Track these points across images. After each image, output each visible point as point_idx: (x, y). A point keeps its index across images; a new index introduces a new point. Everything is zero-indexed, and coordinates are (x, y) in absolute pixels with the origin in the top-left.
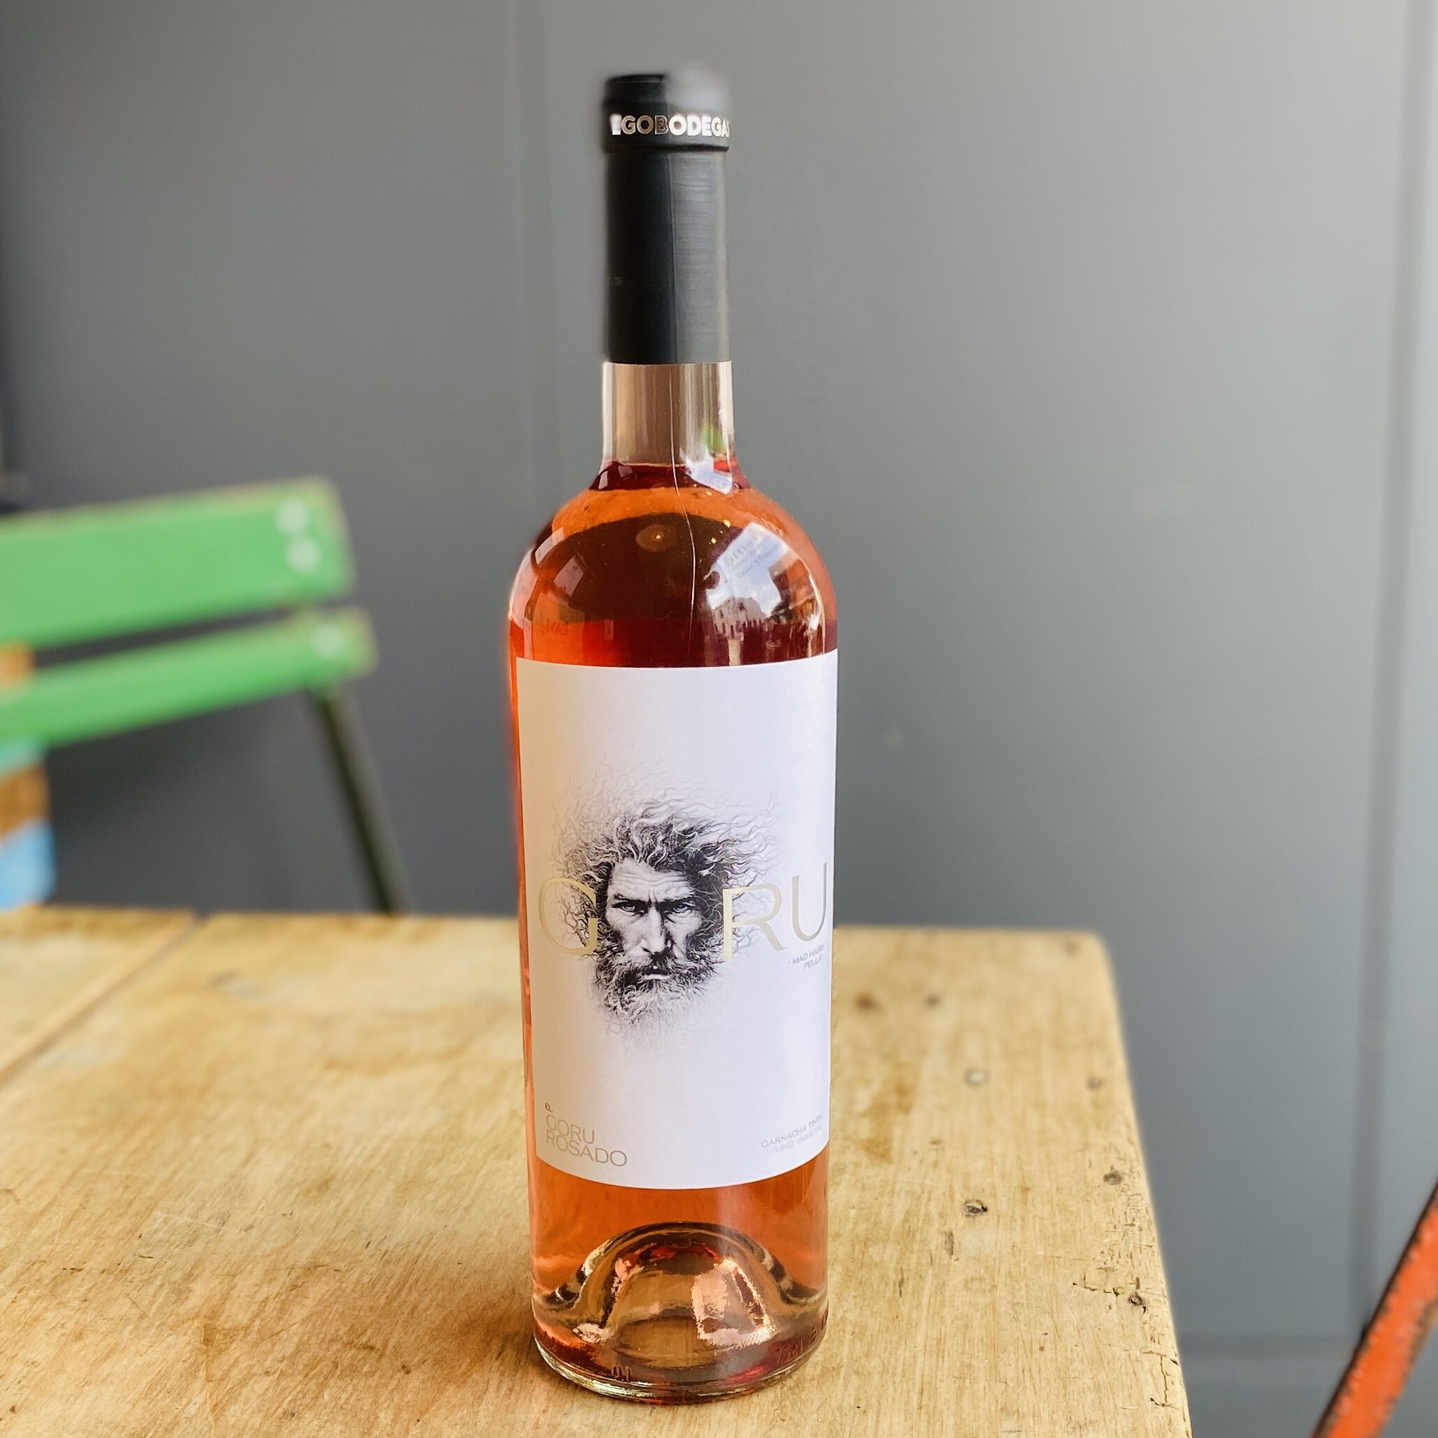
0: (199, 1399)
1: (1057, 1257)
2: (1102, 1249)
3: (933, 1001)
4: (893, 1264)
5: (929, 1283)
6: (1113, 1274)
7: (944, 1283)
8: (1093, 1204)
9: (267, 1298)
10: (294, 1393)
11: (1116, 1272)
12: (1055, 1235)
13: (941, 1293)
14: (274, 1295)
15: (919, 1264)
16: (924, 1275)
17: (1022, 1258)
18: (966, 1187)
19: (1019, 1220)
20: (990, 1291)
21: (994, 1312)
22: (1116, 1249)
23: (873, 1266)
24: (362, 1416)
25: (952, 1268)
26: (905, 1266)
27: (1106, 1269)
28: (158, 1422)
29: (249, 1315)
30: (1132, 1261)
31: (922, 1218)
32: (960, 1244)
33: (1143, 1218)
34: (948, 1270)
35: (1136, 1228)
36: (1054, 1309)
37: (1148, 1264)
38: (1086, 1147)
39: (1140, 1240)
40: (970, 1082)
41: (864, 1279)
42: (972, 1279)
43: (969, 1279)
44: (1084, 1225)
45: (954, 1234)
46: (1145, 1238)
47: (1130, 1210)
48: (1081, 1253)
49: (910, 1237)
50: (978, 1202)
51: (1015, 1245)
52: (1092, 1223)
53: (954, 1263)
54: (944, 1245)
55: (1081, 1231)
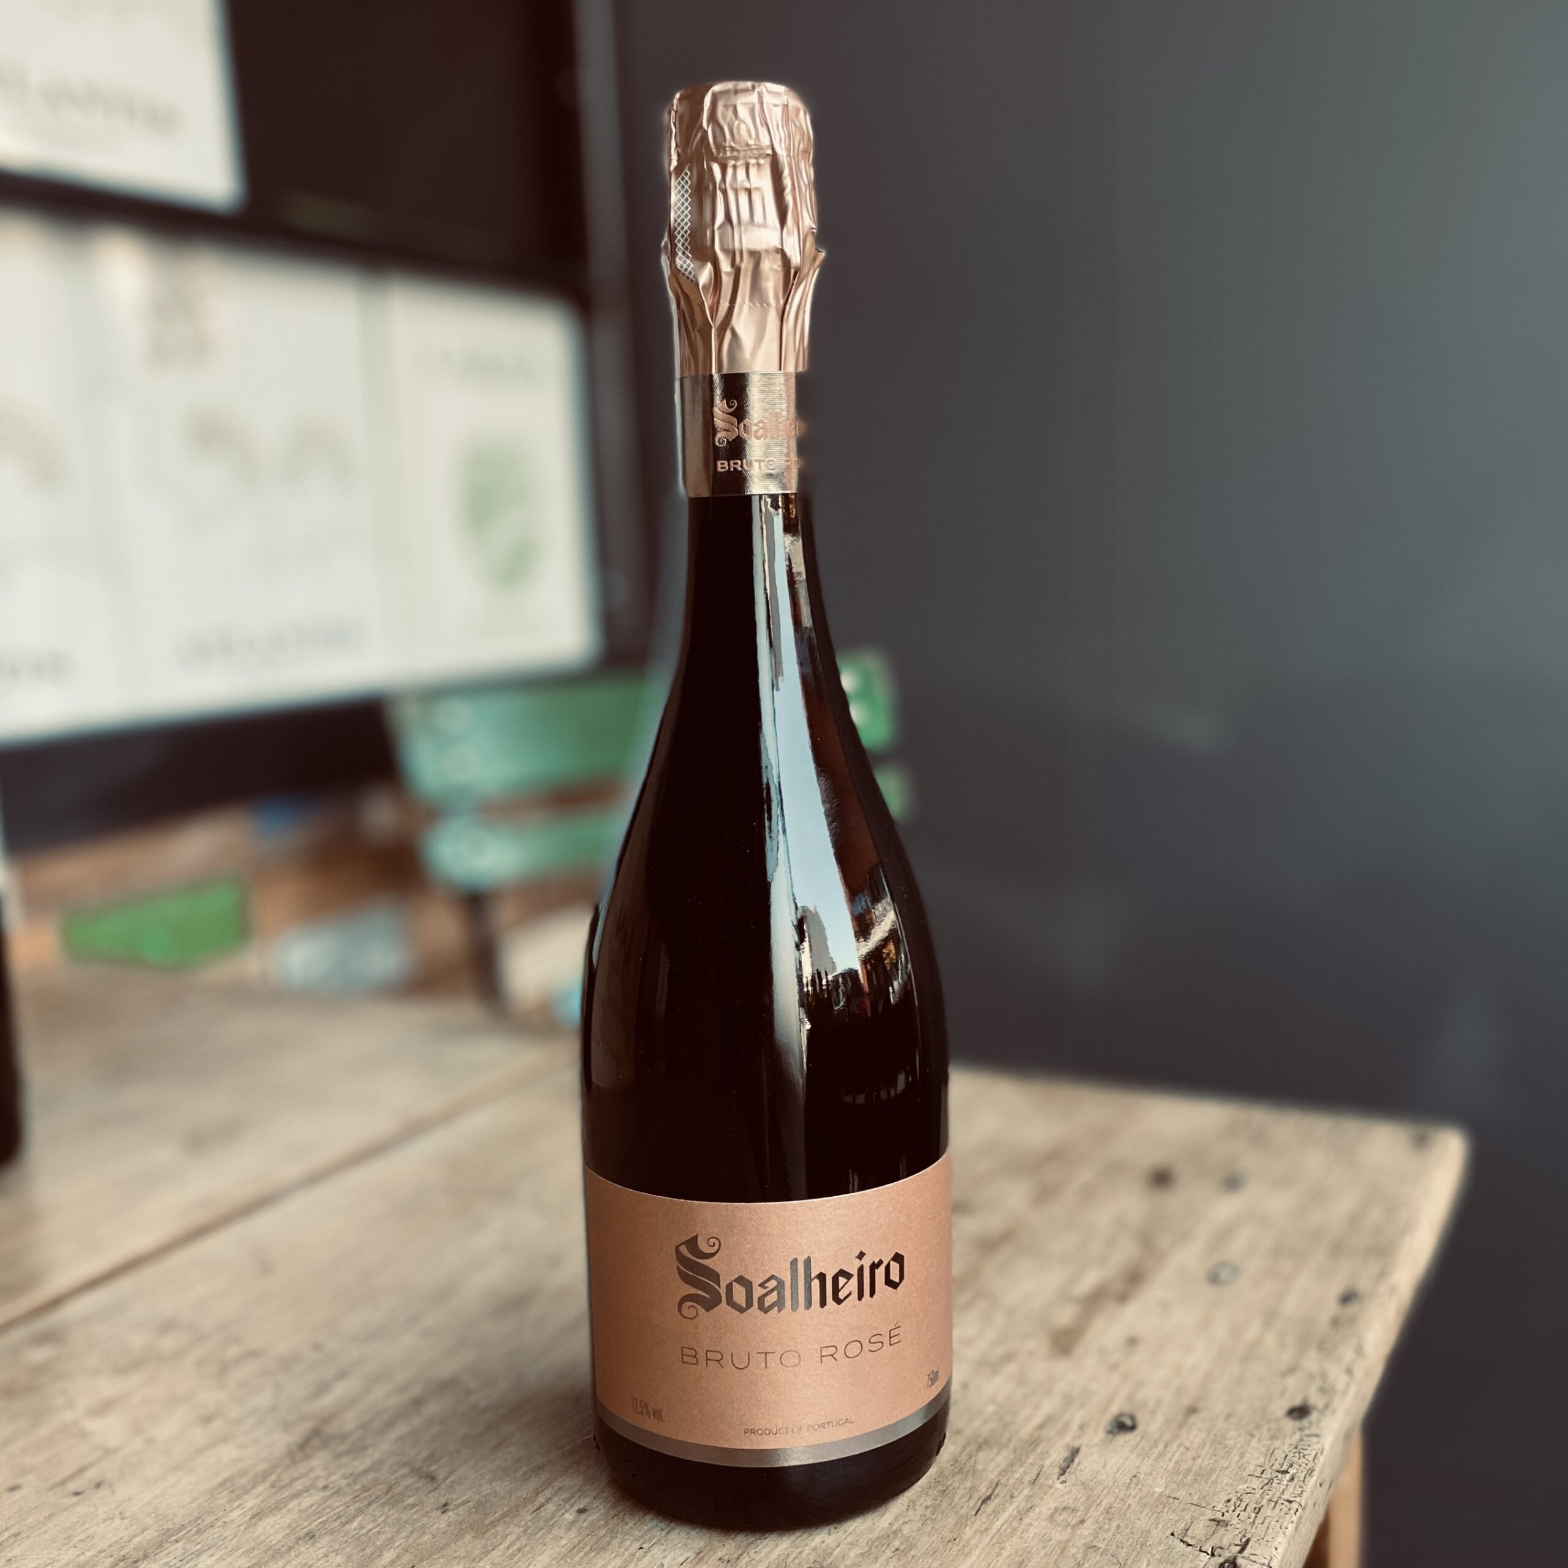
0: (249, 1505)
1: (1174, 1498)
2: (1230, 1496)
3: (1232, 1183)
4: (992, 1476)
5: (1014, 1506)
6: (1223, 1529)
7: (1031, 1508)
8: (1255, 1439)
10: (332, 1513)
11: (1229, 1528)
12: (1189, 1471)
13: (1021, 1519)
15: (1020, 1480)
16: (1016, 1494)
17: (1134, 1493)
18: (1130, 1398)
19: (1161, 1446)
20: (1074, 1527)
21: (1062, 1552)
22: (1246, 1499)
23: (971, 1474)
24: (368, 1551)
25: (1052, 1491)
26: (1003, 1481)
27: (1218, 1522)
28: (199, 1521)
29: (357, 1424)
30: (1256, 1517)
31: (1060, 1425)
32: (1079, 1464)
33: (1304, 1465)
34: (1046, 1493)
35: (1288, 1476)
36: (1129, 1562)
37: (1273, 1523)
38: (1292, 1370)
39: (1283, 1492)
40: (1214, 1278)
41: (951, 1488)
42: (1064, 1508)
43: (1061, 1507)
44: (1230, 1463)
45: (1081, 1450)
46: (1291, 1490)
47: (1294, 1453)
48: (1204, 1497)
49: (1032, 1447)
50: (1132, 1418)
51: (1138, 1475)
52: (1240, 1463)
53: (1058, 1485)
54: (1062, 1462)
55: (1221, 1470)
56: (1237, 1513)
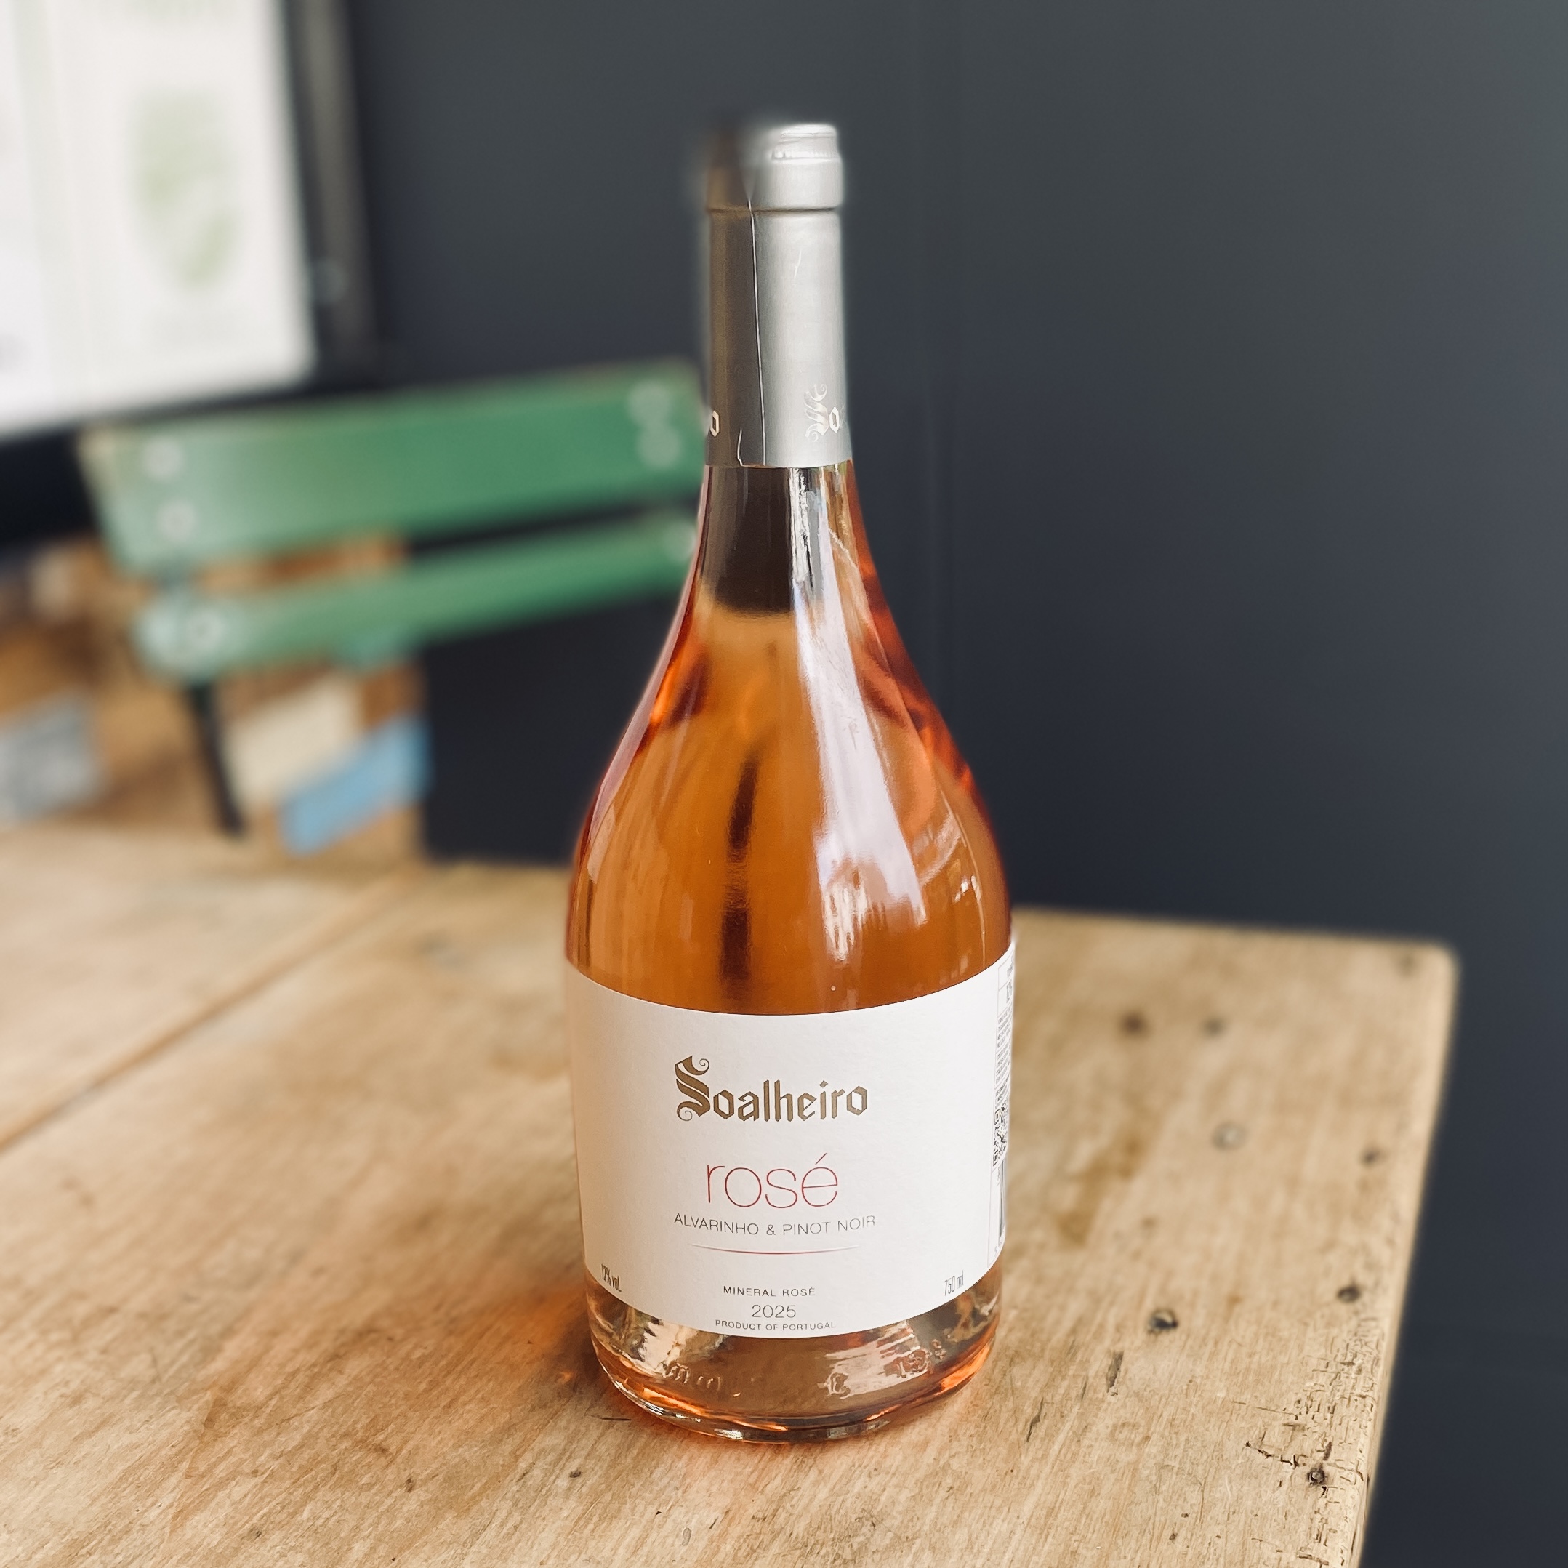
0: (166, 1501)
1: (1240, 1403)
2: (1299, 1396)
3: (1214, 1027)
4: (1034, 1394)
5: (1068, 1426)
6: (1301, 1434)
7: (1086, 1427)
8: (1310, 1329)
9: (298, 1370)
10: (274, 1503)
11: (1306, 1432)
12: (1248, 1370)
13: (1079, 1441)
14: (309, 1364)
15: (1066, 1396)
16: (1066, 1412)
17: (1195, 1401)
18: (1163, 1290)
19: (1211, 1344)
20: (1139, 1445)
21: (1134, 1476)
22: (1317, 1398)
23: (1010, 1393)
24: (334, 1545)
25: (1105, 1406)
26: (1048, 1398)
27: (1294, 1426)
28: (110, 1527)
29: (267, 1392)
30: (1332, 1417)
31: (1094, 1328)
32: (1126, 1371)
33: (1368, 1354)
34: (1099, 1409)
35: (1355, 1368)
36: (1209, 1480)
37: (1351, 1423)
38: (1330, 1245)
39: (1353, 1386)
40: (1220, 1142)
41: (992, 1411)
42: (1123, 1425)
43: (1120, 1424)
44: (1289, 1358)
45: (1125, 1356)
46: (1361, 1383)
47: (1355, 1341)
48: (1272, 1400)
49: (1069, 1356)
50: (1171, 1313)
51: (1194, 1380)
52: (1301, 1357)
53: (1110, 1398)
54: (1107, 1371)
55: (1282, 1367)
56: (1311, 1414)
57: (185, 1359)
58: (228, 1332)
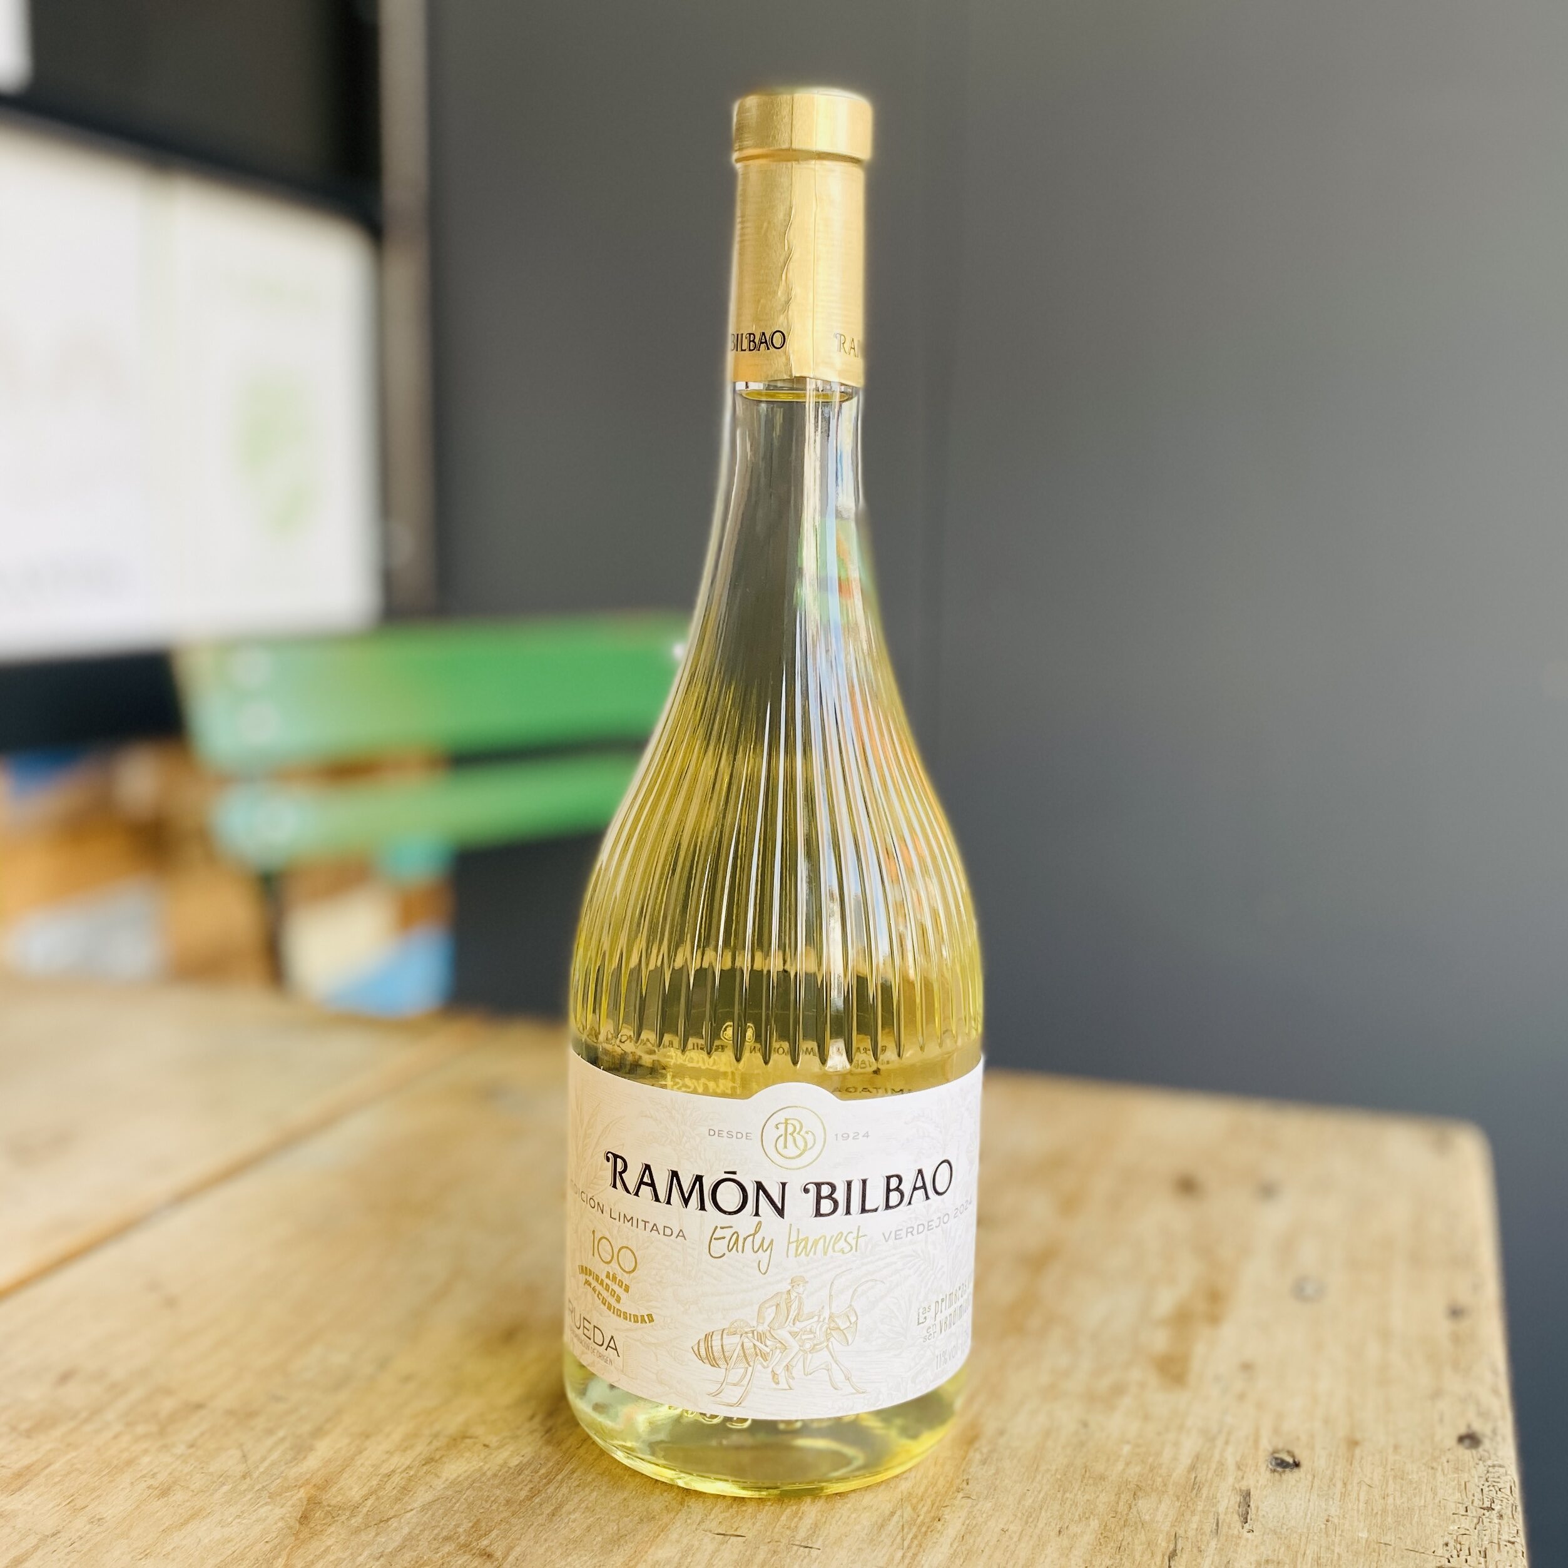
1: (1386, 1544)
2: (1446, 1539)
3: (1268, 1191)
4: (1166, 1527)
5: (1208, 1561)
8: (1439, 1473)
9: (393, 1471)
12: (1384, 1511)
14: (404, 1467)
15: (1200, 1531)
16: (1203, 1547)
17: (1337, 1540)
18: (1276, 1431)
19: (1339, 1485)
22: (1465, 1541)
23: (1140, 1526)
25: (1243, 1542)
26: (1181, 1532)
29: (365, 1490)
30: (1486, 1562)
31: (1214, 1466)
32: (1258, 1508)
33: (1505, 1500)
34: (1237, 1545)
35: (1494, 1514)
38: (1437, 1394)
39: (1499, 1531)
40: (1300, 1294)
41: (1124, 1543)
42: (1267, 1561)
43: (1263, 1561)
44: (1425, 1501)
45: (1252, 1493)
46: (1505, 1529)
47: (1488, 1487)
48: (1417, 1541)
49: (1195, 1492)
50: (1289, 1453)
51: (1330, 1519)
52: (1437, 1501)
53: (1246, 1535)
54: (1237, 1508)
55: (1420, 1510)
56: (1463, 1558)
57: (275, 1455)
58: (318, 1432)
